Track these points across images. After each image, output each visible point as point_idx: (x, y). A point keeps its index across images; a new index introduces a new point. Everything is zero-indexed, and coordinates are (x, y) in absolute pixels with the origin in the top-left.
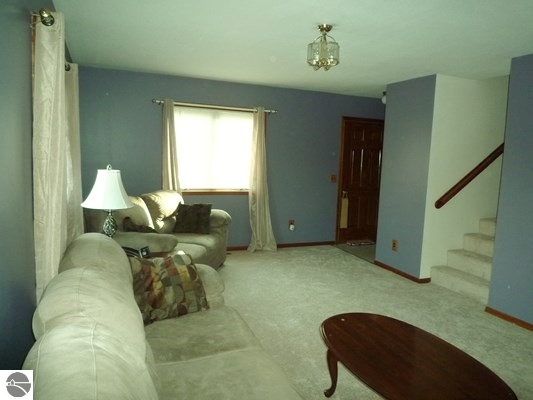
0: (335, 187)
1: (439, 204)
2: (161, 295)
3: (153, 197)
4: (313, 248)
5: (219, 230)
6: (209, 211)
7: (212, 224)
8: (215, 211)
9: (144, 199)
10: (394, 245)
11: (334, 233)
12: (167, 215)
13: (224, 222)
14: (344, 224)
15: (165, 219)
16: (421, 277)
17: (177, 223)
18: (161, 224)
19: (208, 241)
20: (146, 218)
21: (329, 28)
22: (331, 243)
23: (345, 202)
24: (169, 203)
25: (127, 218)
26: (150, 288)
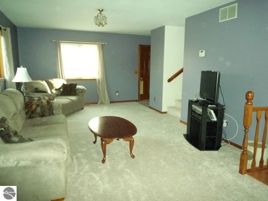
0: (137, 76)
1: (169, 81)
2: (35, 109)
3: (50, 81)
4: (127, 103)
5: (80, 94)
6: (76, 87)
7: (77, 92)
8: (78, 87)
9: (46, 81)
10: (155, 99)
11: (138, 96)
12: (57, 88)
13: (82, 91)
14: (142, 92)
15: (56, 90)
16: (163, 111)
17: (63, 92)
18: (54, 92)
19: (74, 98)
20: (46, 89)
21: (102, 10)
22: (136, 101)
23: (142, 83)
24: (58, 83)
25: (37, 88)
26: (31, 107)
